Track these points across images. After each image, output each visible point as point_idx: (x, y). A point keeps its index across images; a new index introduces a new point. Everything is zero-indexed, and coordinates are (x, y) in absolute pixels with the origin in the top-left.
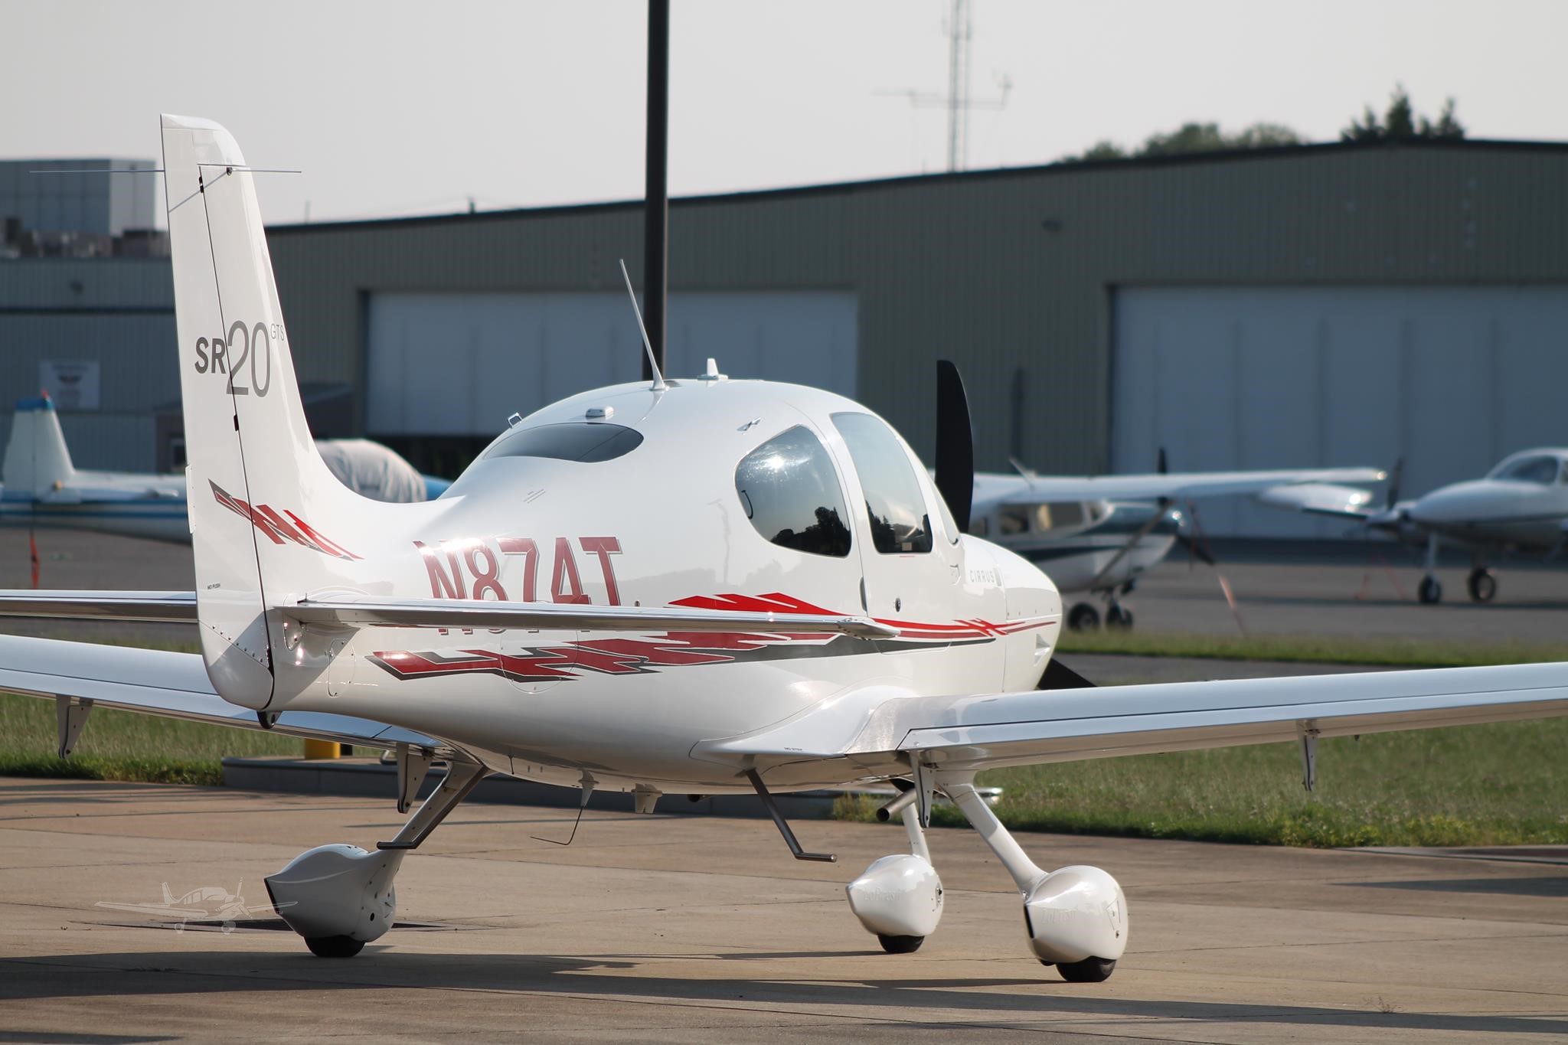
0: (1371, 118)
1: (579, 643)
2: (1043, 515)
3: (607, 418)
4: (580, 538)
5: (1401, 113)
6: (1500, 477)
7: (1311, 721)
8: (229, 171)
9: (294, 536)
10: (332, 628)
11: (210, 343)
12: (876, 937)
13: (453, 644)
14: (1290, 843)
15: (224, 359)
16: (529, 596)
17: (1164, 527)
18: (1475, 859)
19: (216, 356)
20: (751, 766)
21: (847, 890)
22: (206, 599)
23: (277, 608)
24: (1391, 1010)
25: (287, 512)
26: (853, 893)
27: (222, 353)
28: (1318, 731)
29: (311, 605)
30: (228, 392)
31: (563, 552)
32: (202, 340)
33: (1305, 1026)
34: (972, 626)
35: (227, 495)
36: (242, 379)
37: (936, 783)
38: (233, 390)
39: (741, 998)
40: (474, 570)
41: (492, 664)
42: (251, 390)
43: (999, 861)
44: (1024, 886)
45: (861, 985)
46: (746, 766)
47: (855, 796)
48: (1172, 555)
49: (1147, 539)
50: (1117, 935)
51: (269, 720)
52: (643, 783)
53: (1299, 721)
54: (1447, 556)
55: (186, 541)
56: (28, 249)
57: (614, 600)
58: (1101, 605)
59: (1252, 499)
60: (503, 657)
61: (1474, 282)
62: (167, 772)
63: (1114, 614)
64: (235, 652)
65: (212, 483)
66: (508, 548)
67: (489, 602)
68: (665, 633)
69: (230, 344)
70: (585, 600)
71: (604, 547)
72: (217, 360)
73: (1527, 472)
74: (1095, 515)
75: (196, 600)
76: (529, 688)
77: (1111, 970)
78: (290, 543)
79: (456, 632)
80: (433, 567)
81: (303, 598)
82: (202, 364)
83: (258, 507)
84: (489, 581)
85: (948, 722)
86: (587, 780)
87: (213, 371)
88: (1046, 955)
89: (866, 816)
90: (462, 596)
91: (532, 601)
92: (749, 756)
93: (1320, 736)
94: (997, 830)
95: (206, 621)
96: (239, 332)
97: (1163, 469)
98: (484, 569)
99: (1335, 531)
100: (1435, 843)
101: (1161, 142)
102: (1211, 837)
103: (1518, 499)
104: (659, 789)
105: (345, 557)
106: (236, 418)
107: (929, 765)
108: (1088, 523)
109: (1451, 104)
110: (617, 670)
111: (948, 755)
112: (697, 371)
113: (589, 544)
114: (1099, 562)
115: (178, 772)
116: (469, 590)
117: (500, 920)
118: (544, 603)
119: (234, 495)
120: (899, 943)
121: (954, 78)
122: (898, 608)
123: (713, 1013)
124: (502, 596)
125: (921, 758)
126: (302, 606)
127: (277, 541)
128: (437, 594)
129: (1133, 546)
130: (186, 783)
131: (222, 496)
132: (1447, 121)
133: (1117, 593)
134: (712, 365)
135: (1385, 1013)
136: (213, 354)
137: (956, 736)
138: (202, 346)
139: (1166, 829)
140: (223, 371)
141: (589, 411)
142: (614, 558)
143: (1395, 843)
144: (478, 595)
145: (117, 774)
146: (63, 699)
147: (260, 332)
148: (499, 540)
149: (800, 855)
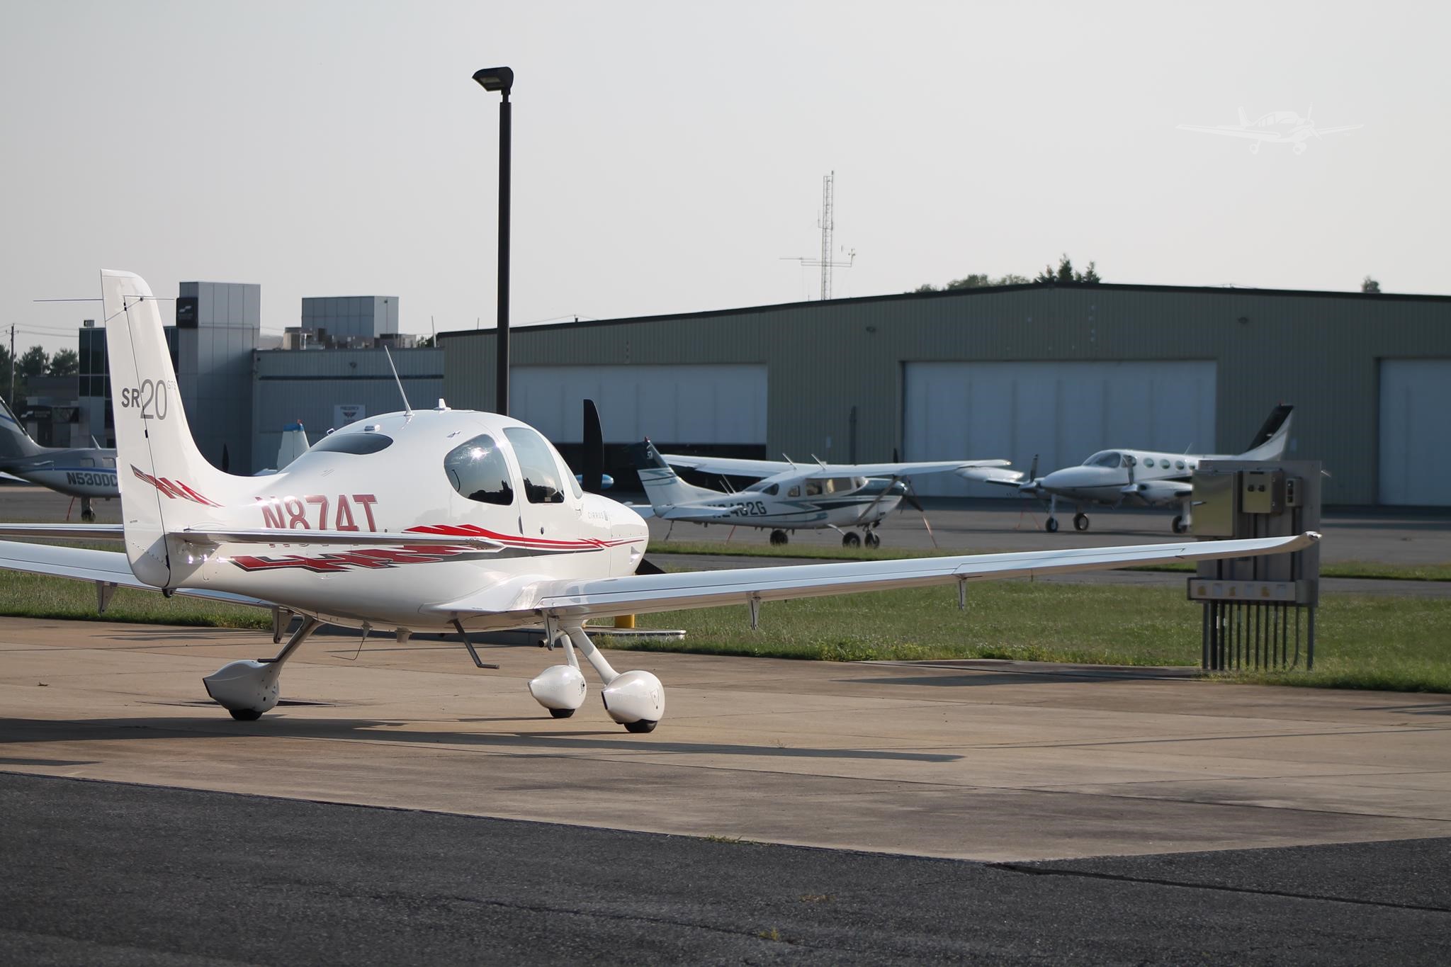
0: (1050, 272)
1: (352, 551)
2: (830, 484)
3: (376, 431)
4: (354, 496)
5: (1066, 269)
6: (1088, 464)
7: (756, 592)
8: (141, 299)
9: (182, 494)
10: (205, 544)
11: (131, 391)
12: (548, 710)
13: (277, 552)
14: (826, 659)
15: (139, 400)
16: (323, 527)
17: (895, 491)
18: (920, 667)
19: (134, 398)
20: (455, 618)
21: (529, 685)
22: (128, 527)
23: (171, 533)
24: (783, 746)
25: (178, 482)
26: (531, 686)
27: (138, 397)
28: (760, 598)
29: (192, 532)
30: (142, 417)
31: (343, 503)
32: (126, 390)
33: (724, 755)
34: (589, 542)
35: (141, 473)
36: (150, 410)
37: (559, 626)
38: (145, 417)
39: (438, 742)
40: (290, 512)
41: (301, 563)
42: (155, 416)
43: (591, 665)
44: (606, 681)
45: (513, 735)
46: (452, 618)
47: (603, 634)
48: (901, 506)
49: (886, 498)
50: (657, 708)
51: (169, 593)
52: (400, 627)
53: (748, 593)
54: (1061, 507)
55: (118, 496)
56: (329, 345)
57: (373, 529)
58: (862, 534)
59: (957, 475)
60: (308, 559)
61: (1095, 360)
62: (253, 623)
63: (869, 538)
64: (147, 557)
65: (132, 466)
66: (310, 501)
67: (300, 530)
68: (402, 546)
69: (143, 391)
70: (356, 529)
71: (366, 500)
72: (135, 401)
73: (1103, 462)
74: (858, 485)
75: (123, 529)
76: (323, 576)
77: (654, 726)
78: (178, 498)
79: (279, 546)
80: (267, 512)
81: (187, 528)
82: (126, 402)
83: (160, 479)
84: (299, 518)
85: (573, 592)
86: (366, 625)
87: (133, 406)
88: (619, 719)
89: (609, 646)
90: (283, 526)
91: (324, 529)
92: (454, 612)
93: (762, 601)
94: (594, 652)
95: (129, 540)
96: (148, 385)
97: (896, 461)
98: (296, 511)
99: (1003, 493)
100: (906, 658)
101: (956, 284)
102: (785, 656)
103: (1099, 475)
104: (410, 630)
105: (213, 506)
106: (146, 431)
107: (554, 617)
108: (855, 489)
109: (1092, 264)
110: (374, 566)
111: (567, 610)
112: (434, 406)
113: (358, 498)
114: (860, 510)
115: (259, 623)
116: (287, 523)
117: (365, 701)
118: (332, 530)
119: (145, 472)
120: (561, 713)
121: (824, 251)
122: (542, 533)
123: (409, 750)
124: (307, 527)
125: (549, 613)
126: (186, 532)
127: (171, 497)
128: (268, 525)
129: (879, 501)
130: (261, 628)
131: (138, 473)
132: (1090, 273)
133: (871, 527)
134: (442, 402)
135: (780, 748)
136: (133, 397)
137: (579, 600)
138: (126, 393)
139: (763, 652)
140: (138, 406)
141: (367, 427)
142: (372, 506)
143: (884, 659)
144: (292, 526)
145: (225, 623)
146: (100, 583)
147: (161, 385)
148: (305, 496)
149: (480, 665)
